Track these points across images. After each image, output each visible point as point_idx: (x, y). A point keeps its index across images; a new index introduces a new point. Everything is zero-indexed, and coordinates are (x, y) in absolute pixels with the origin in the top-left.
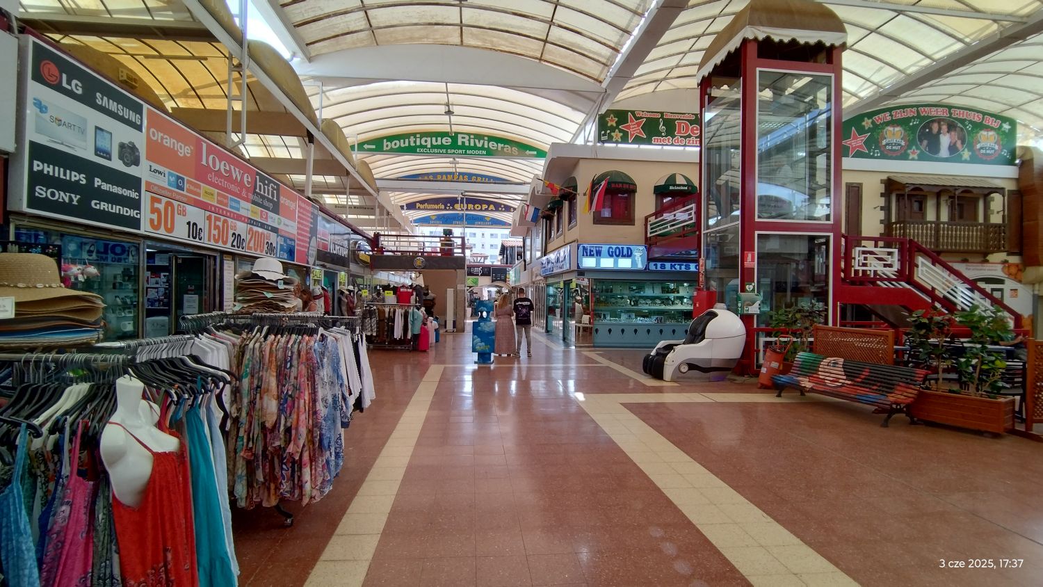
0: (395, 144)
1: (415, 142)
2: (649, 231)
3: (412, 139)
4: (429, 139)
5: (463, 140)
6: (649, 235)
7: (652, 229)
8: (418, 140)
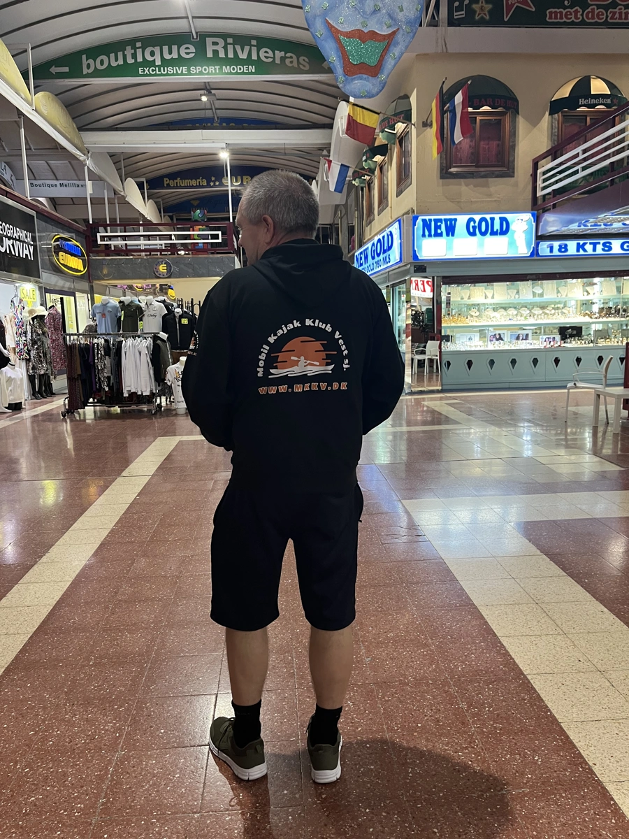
0: (102, 63)
1: (134, 56)
2: (540, 184)
3: (129, 51)
4: (157, 50)
5: (215, 47)
6: (540, 193)
7: (545, 180)
8: (139, 52)
